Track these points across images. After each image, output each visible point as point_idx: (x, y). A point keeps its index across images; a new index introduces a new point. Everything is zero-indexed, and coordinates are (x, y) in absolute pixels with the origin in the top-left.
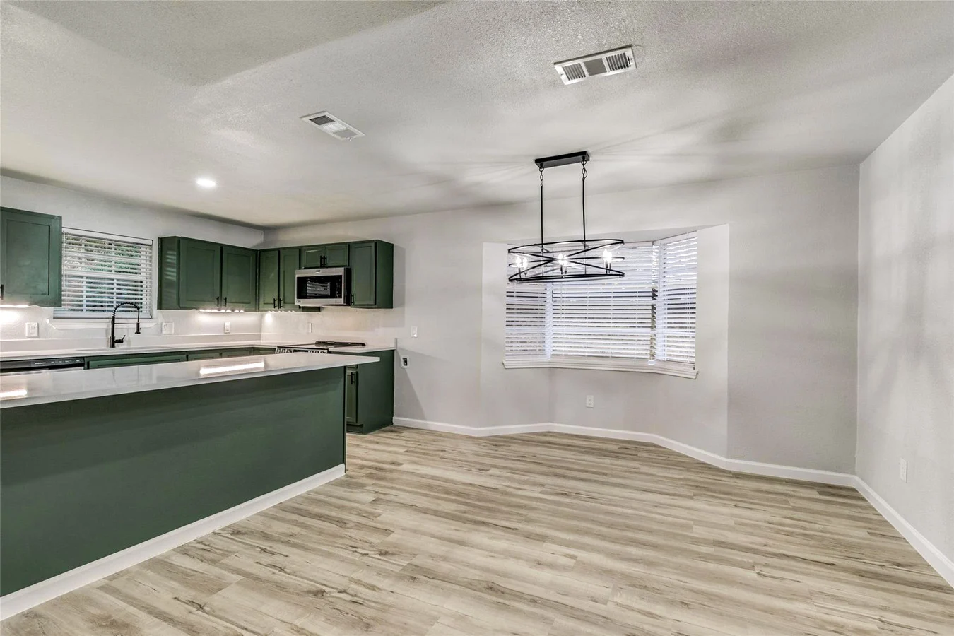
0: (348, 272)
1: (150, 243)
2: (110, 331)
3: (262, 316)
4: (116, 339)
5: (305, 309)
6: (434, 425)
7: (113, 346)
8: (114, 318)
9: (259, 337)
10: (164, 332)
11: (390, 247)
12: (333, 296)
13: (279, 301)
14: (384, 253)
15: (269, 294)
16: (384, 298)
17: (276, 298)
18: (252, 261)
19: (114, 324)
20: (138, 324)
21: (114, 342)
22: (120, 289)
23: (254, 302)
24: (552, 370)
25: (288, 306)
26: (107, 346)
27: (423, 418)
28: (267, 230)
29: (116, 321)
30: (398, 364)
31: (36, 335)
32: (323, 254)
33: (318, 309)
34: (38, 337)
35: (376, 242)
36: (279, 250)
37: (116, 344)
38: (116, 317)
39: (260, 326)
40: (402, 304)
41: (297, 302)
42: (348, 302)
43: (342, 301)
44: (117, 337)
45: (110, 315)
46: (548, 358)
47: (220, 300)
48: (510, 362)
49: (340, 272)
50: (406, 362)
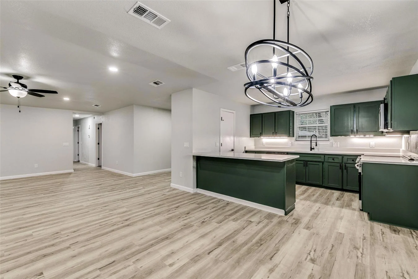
1: (328, 110)
2: (310, 145)
7: (311, 150)
10: (334, 146)
20: (316, 143)
21: (311, 149)
22: (319, 130)
26: (309, 150)
29: (312, 141)
31: (291, 145)
34: (292, 146)
44: (312, 147)
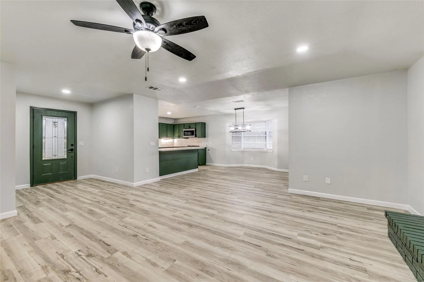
0: (196, 130)
3: (174, 140)
5: (185, 138)
6: (215, 164)
9: (173, 145)
11: (205, 124)
12: (192, 135)
13: (179, 136)
14: (204, 125)
15: (177, 135)
16: (204, 135)
18: (172, 127)
23: (173, 137)
24: (243, 152)
25: (181, 137)
27: (213, 163)
28: (175, 119)
30: (207, 150)
32: (189, 125)
33: (188, 138)
35: (202, 123)
36: (179, 124)
39: (173, 142)
40: (208, 137)
41: (184, 136)
42: (196, 136)
43: (194, 136)
46: (242, 149)
47: (167, 136)
48: (233, 150)
49: (194, 129)
50: (209, 150)
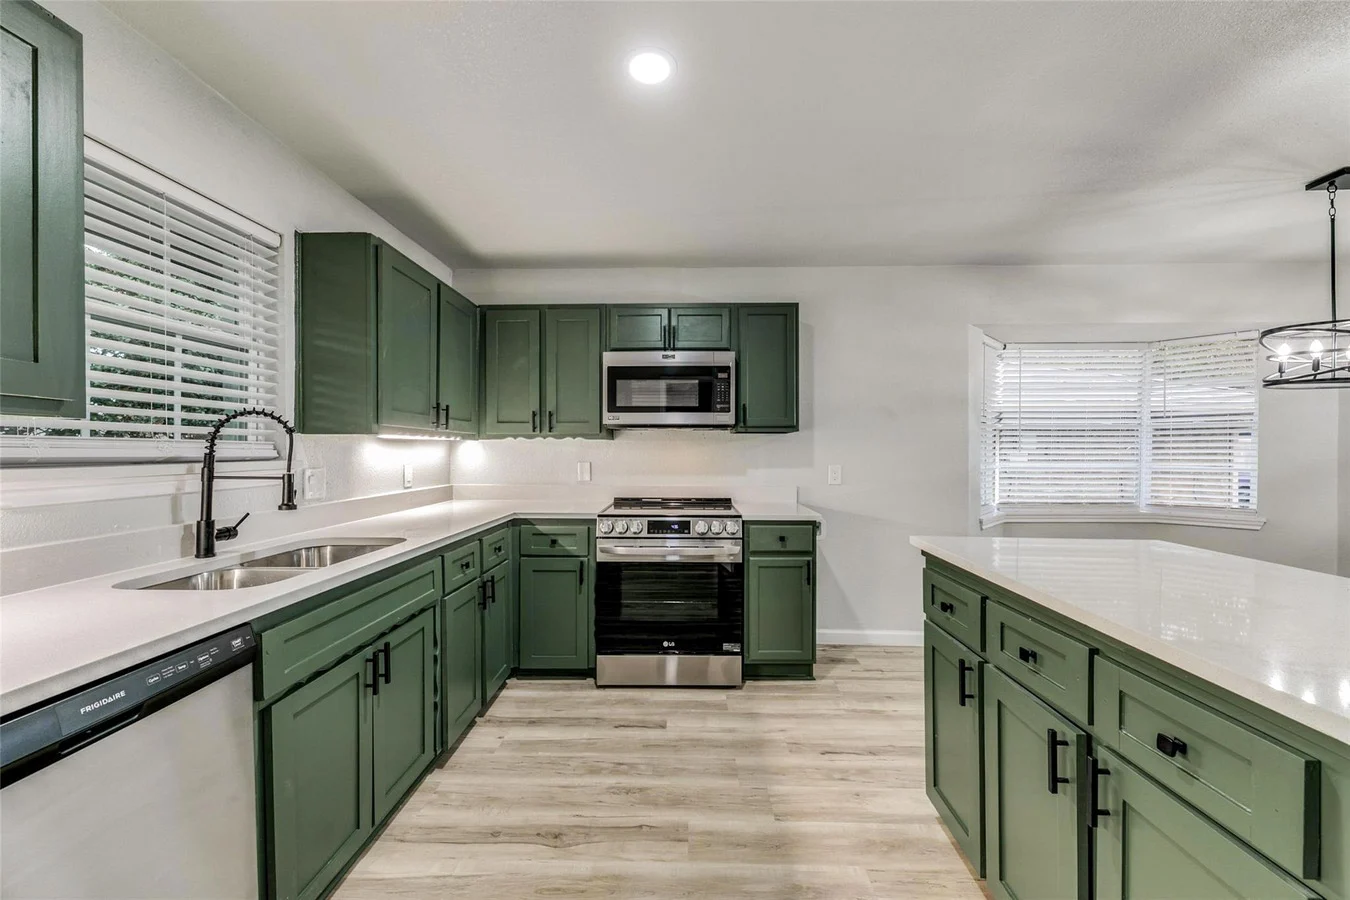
1: (274, 241)
2: (197, 501)
3: (451, 450)
4: (218, 526)
8: (209, 460)
9: (450, 494)
10: (308, 495)
12: (705, 408)
13: (544, 415)
17: (536, 408)
18: (472, 328)
19: (209, 477)
20: (289, 479)
21: (212, 537)
23: (476, 418)
26: (184, 554)
27: (855, 626)
32: (669, 323)
36: (540, 309)
37: (219, 545)
38: (218, 455)
39: (449, 470)
41: (610, 418)
43: (729, 418)
44: (221, 520)
45: (198, 449)
47: (439, 413)
49: (725, 359)
